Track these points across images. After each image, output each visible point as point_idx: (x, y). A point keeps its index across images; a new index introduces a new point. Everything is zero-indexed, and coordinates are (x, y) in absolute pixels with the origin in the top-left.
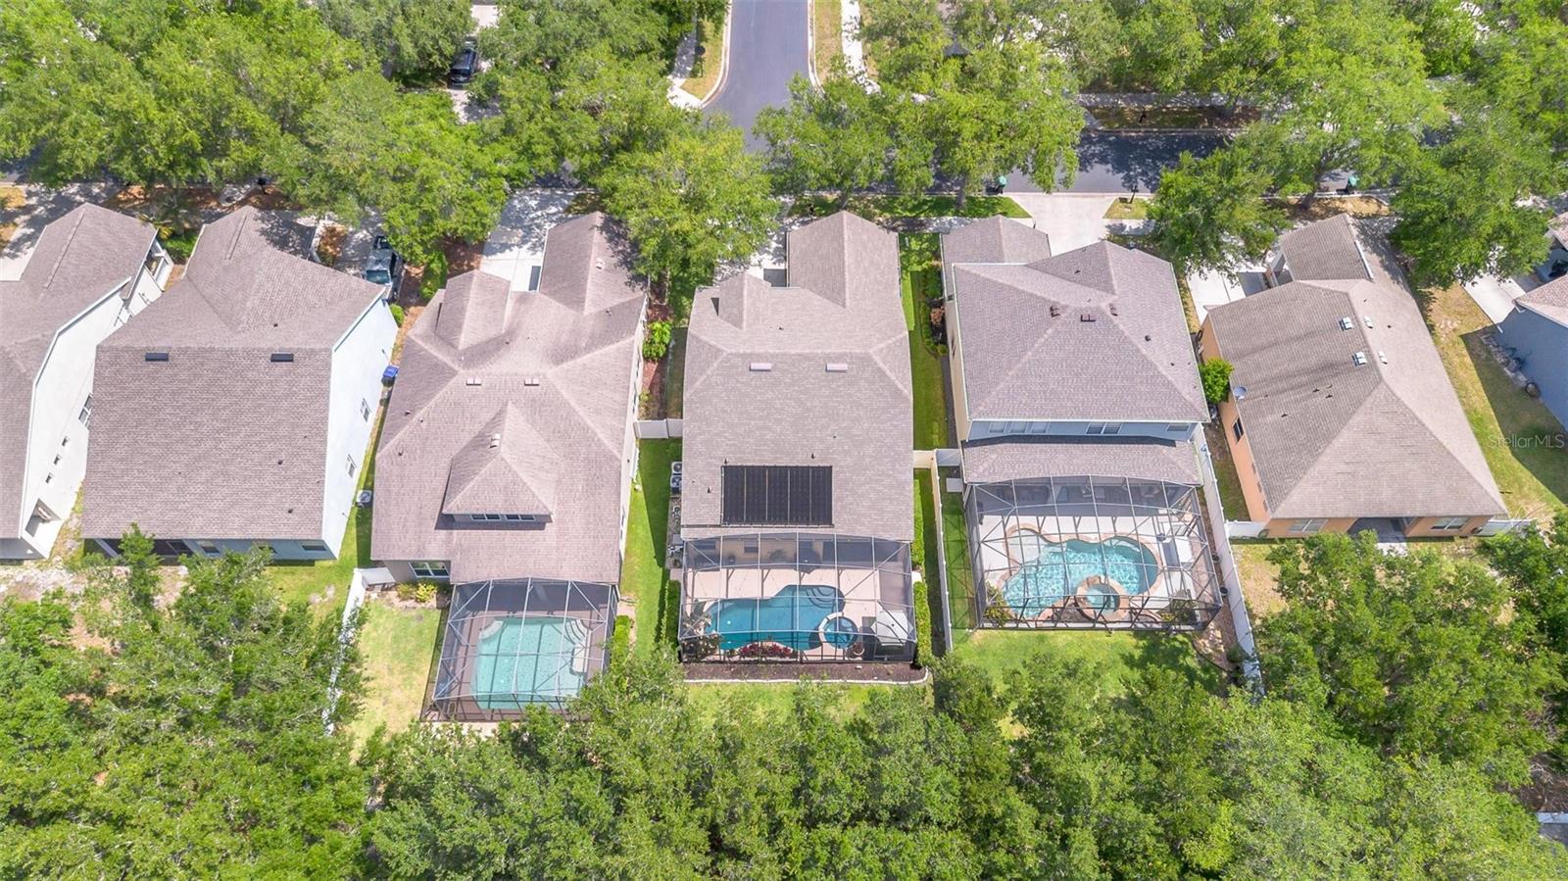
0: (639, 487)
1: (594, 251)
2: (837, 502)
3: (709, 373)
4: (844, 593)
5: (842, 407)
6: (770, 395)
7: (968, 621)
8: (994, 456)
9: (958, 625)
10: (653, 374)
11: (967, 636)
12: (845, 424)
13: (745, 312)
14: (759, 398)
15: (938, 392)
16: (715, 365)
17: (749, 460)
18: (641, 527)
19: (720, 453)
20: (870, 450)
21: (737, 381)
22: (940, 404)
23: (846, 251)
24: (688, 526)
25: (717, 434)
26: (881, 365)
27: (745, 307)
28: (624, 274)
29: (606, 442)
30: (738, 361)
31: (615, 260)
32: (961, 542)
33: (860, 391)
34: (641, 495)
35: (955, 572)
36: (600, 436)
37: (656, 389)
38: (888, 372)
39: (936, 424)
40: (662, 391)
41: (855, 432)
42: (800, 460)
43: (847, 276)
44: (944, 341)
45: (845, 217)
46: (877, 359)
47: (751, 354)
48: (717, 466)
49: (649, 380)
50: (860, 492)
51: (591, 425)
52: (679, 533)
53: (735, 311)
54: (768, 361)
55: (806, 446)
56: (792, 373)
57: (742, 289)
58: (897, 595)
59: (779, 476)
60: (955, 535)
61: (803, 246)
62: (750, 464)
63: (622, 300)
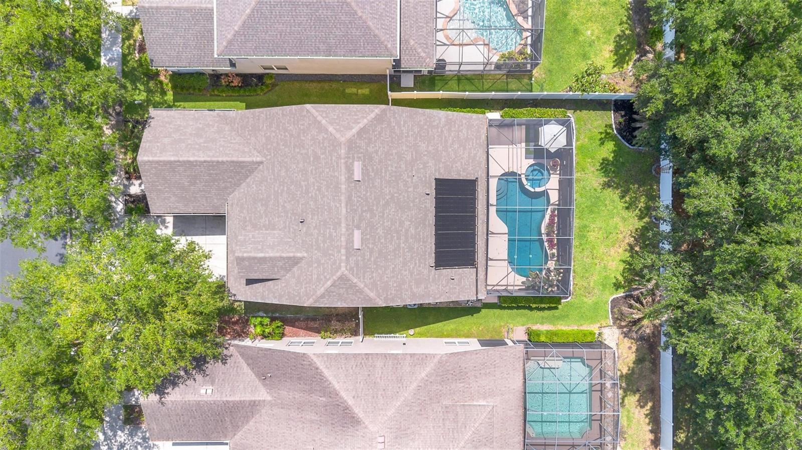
0: (411, 332)
1: (191, 397)
2: (460, 175)
3: (362, 286)
4: (504, 172)
5: (390, 168)
6: (380, 231)
7: (526, 81)
8: (412, 42)
9: (529, 88)
10: (294, 329)
11: (537, 82)
12: (403, 166)
13: (284, 255)
14: (383, 240)
15: (313, 87)
16: (355, 280)
17: (431, 247)
18: (446, 328)
19: (426, 272)
20: (423, 146)
21: (369, 260)
22: (326, 86)
23: (192, 159)
24: (477, 294)
25: (411, 276)
26: (354, 131)
27: (278, 255)
28: (213, 367)
29: (428, 369)
30: (352, 260)
31: (199, 377)
32: (459, 80)
33: (376, 152)
34: (418, 330)
35: (486, 87)
36: (423, 375)
37: (316, 325)
38: (361, 125)
39: (348, 91)
40: (314, 319)
41: (409, 158)
42: (430, 204)
43: (225, 159)
44: (260, 77)
45: (146, 159)
46: (350, 134)
47: (346, 248)
48: (435, 274)
49: (302, 332)
50: (453, 156)
51: (415, 384)
52: (481, 300)
53: (280, 264)
54: (352, 234)
55: (420, 201)
56: (363, 211)
57: (255, 258)
58: (506, 132)
59: (442, 223)
60: (453, 84)
61: (173, 199)
62: (434, 246)
63: (245, 366)
